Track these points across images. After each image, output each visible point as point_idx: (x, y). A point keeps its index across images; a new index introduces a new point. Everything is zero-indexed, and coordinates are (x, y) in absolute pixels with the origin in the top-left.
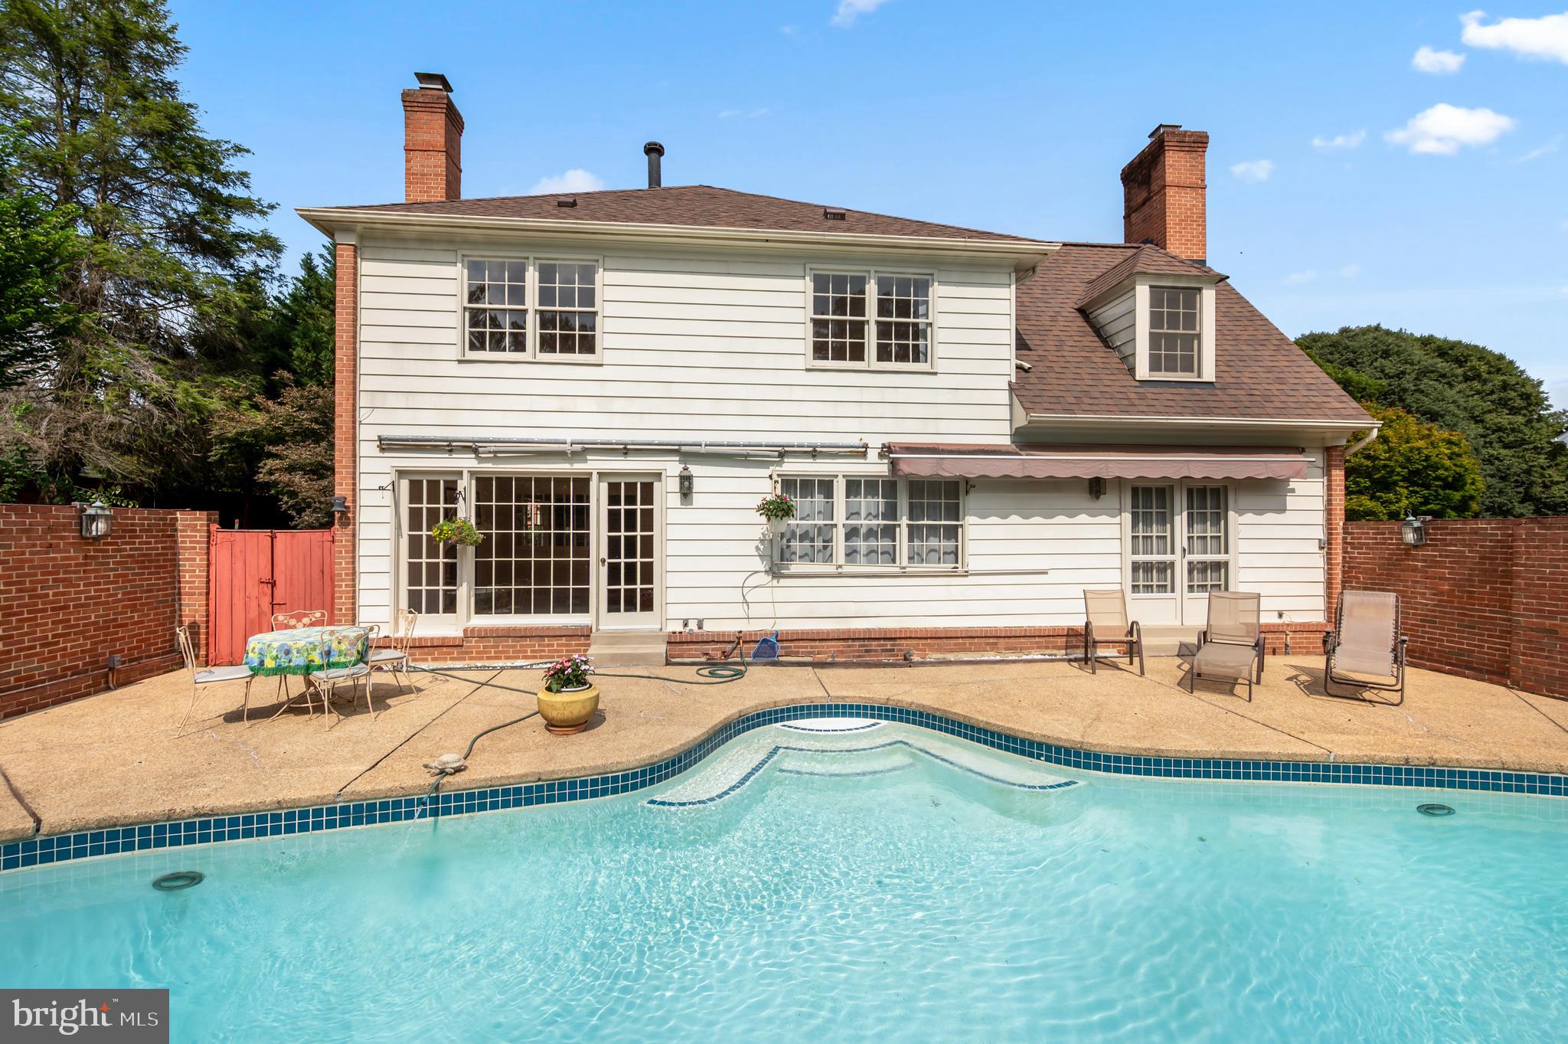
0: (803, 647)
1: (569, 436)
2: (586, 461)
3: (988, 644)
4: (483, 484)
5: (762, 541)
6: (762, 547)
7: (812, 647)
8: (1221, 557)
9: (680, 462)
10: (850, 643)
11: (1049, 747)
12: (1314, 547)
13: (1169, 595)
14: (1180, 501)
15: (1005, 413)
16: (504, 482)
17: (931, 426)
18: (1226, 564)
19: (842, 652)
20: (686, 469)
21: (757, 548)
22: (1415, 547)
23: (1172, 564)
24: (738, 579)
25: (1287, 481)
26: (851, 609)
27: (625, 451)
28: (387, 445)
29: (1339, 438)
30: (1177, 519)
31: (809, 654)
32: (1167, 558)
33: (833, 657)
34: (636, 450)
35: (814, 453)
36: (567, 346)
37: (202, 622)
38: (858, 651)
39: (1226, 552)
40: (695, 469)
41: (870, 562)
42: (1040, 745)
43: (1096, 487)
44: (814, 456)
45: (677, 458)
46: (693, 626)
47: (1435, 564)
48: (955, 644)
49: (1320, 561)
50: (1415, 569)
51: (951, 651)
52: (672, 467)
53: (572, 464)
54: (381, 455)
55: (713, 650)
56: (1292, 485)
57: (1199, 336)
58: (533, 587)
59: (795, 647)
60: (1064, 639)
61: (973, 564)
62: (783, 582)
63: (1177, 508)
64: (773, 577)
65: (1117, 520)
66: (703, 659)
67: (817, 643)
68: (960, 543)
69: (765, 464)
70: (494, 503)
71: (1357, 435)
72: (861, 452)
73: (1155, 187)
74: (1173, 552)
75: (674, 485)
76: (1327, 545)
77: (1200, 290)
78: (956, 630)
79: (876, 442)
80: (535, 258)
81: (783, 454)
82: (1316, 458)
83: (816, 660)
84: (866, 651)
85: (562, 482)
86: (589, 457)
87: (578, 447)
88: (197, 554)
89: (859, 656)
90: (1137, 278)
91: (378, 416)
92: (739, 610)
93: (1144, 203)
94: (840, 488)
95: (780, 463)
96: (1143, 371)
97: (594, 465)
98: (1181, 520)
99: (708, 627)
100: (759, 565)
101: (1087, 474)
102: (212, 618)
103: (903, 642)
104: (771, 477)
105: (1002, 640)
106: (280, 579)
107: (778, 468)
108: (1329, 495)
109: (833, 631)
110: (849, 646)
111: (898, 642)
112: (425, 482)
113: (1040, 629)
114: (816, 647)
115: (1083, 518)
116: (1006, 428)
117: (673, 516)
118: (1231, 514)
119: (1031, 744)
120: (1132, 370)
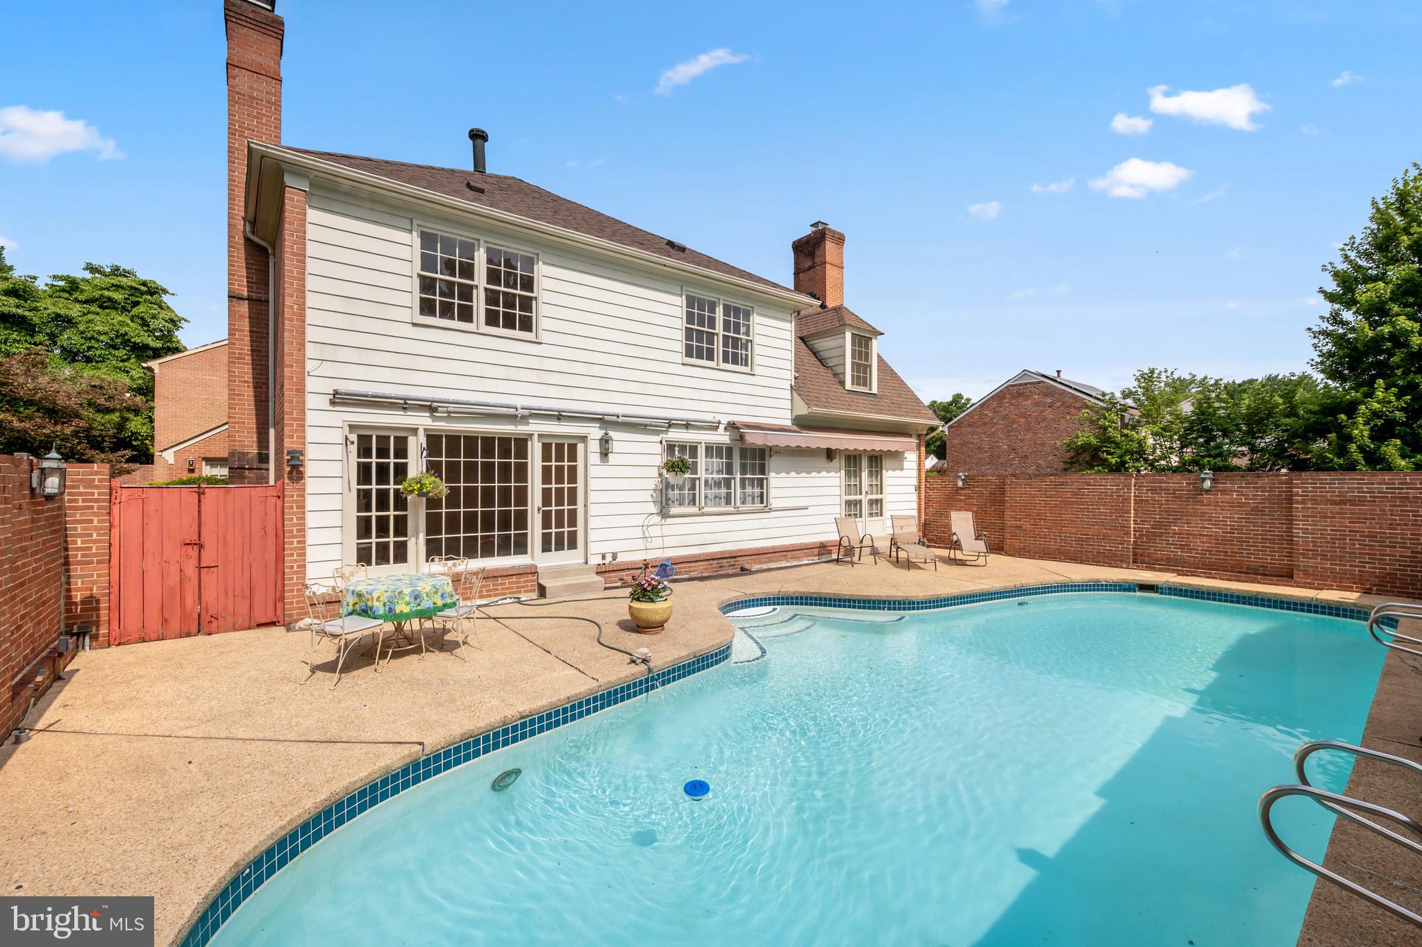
0: (684, 568)
1: (519, 402)
2: (528, 424)
3: (783, 556)
4: (434, 441)
5: (655, 490)
6: (654, 495)
7: (689, 567)
8: (878, 496)
9: (600, 428)
10: (711, 562)
11: (889, 602)
12: (912, 489)
13: (879, 518)
14: (865, 463)
15: (788, 404)
16: (453, 439)
17: (753, 411)
18: (881, 500)
19: (706, 569)
20: (606, 434)
21: (652, 496)
22: (962, 488)
23: (861, 501)
24: (640, 520)
25: (903, 452)
26: (709, 538)
27: (559, 417)
28: (339, 399)
29: (922, 430)
30: (863, 474)
31: (687, 573)
32: (858, 497)
33: (701, 573)
34: (570, 417)
35: (687, 425)
36: (509, 323)
37: (104, 595)
38: (716, 568)
39: (881, 493)
40: (612, 433)
41: (715, 505)
42: (884, 602)
43: (830, 454)
44: (687, 428)
45: (598, 425)
46: (609, 558)
47: (970, 497)
48: (767, 558)
49: (915, 497)
50: (961, 500)
51: (765, 563)
52: (595, 432)
53: (516, 426)
54: (331, 408)
55: (626, 575)
56: (906, 455)
57: (870, 366)
58: (479, 534)
59: (679, 568)
60: (817, 550)
61: (774, 503)
62: (669, 521)
63: (863, 469)
64: (662, 518)
65: (838, 475)
66: (619, 584)
67: (693, 564)
68: (765, 490)
69: (657, 433)
70: (444, 459)
71: (933, 429)
72: (714, 427)
73: (817, 260)
74: (861, 494)
75: (594, 446)
76: (918, 488)
77: (871, 339)
78: (767, 548)
79: (725, 420)
80: (485, 242)
81: (671, 424)
82: (914, 441)
83: (692, 576)
84: (721, 567)
85: (505, 441)
86: (530, 421)
87: (526, 412)
88: (94, 514)
89: (716, 571)
90: (847, 327)
91: (326, 369)
92: (640, 544)
93: (809, 269)
94: (701, 451)
95: (666, 432)
96: (848, 385)
97: (536, 427)
98: (865, 474)
99: (622, 558)
100: (653, 509)
101: (824, 445)
102: (115, 590)
103: (740, 559)
104: (661, 442)
105: (789, 553)
106: (209, 540)
107: (665, 436)
108: (920, 461)
109: (703, 554)
110: (711, 564)
111: (738, 559)
112: (374, 438)
113: (807, 544)
114: (692, 567)
115: (824, 474)
116: (788, 414)
117: (593, 471)
118: (884, 471)
119: (879, 602)
120: (842, 383)
